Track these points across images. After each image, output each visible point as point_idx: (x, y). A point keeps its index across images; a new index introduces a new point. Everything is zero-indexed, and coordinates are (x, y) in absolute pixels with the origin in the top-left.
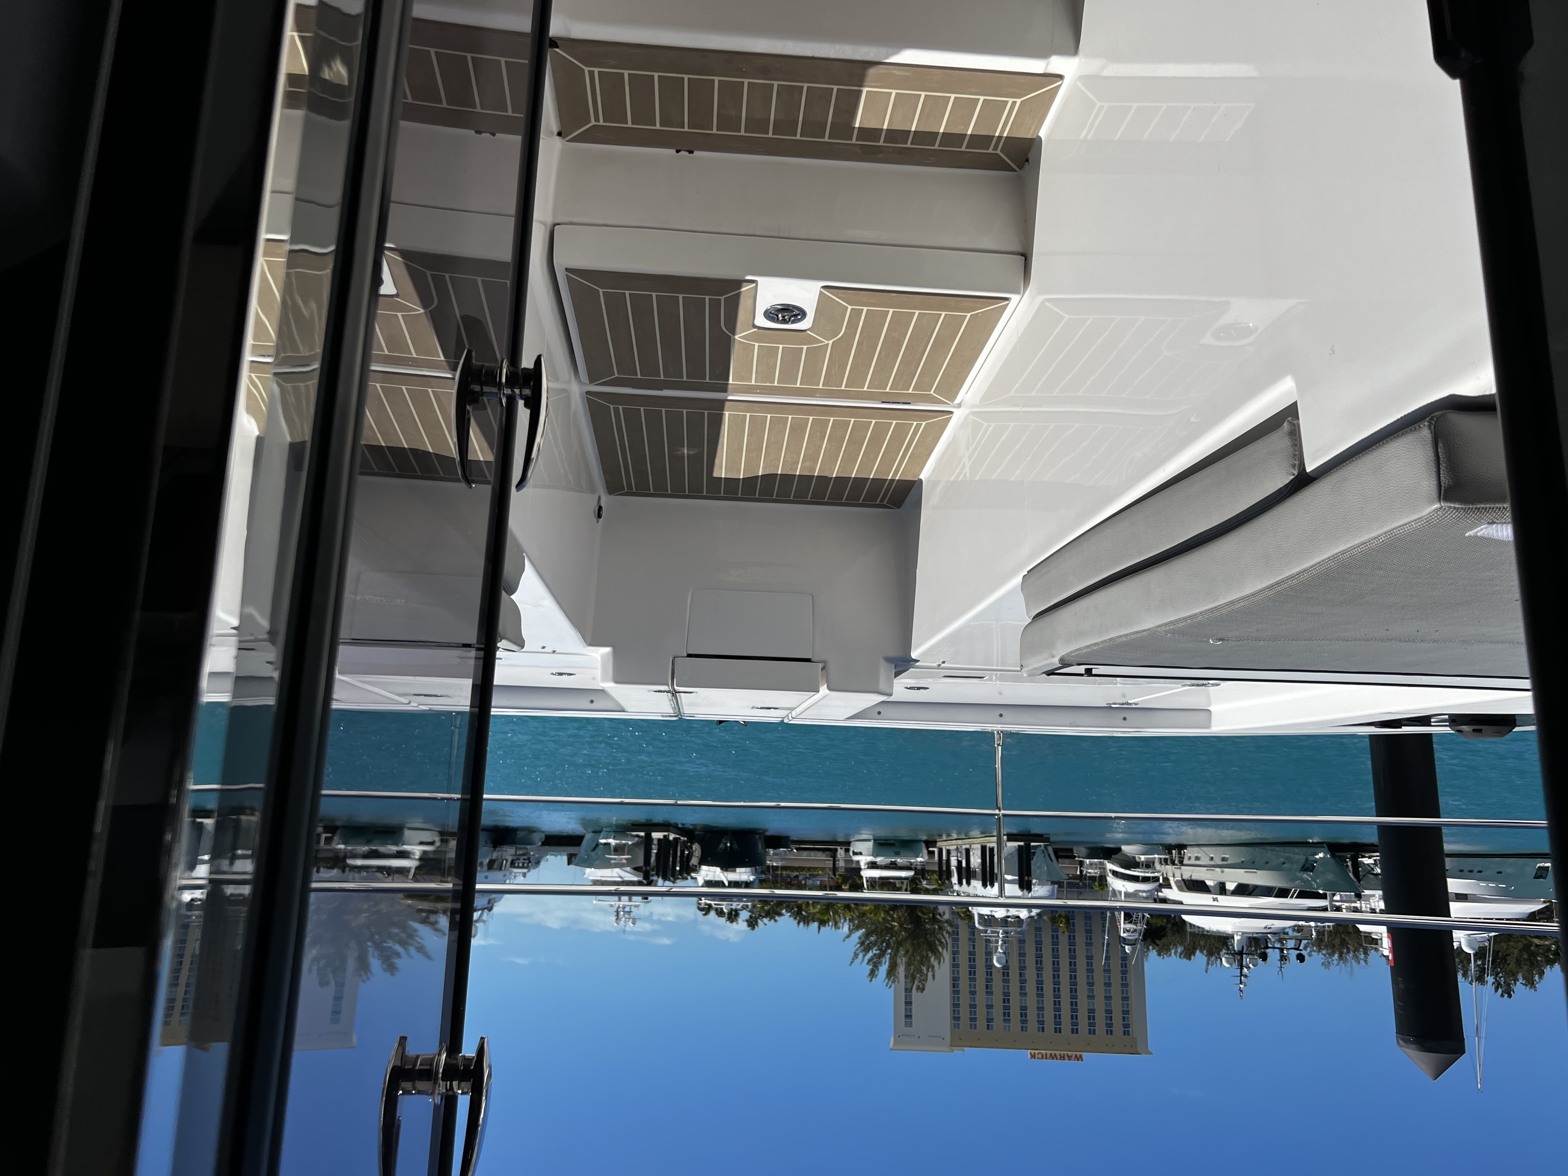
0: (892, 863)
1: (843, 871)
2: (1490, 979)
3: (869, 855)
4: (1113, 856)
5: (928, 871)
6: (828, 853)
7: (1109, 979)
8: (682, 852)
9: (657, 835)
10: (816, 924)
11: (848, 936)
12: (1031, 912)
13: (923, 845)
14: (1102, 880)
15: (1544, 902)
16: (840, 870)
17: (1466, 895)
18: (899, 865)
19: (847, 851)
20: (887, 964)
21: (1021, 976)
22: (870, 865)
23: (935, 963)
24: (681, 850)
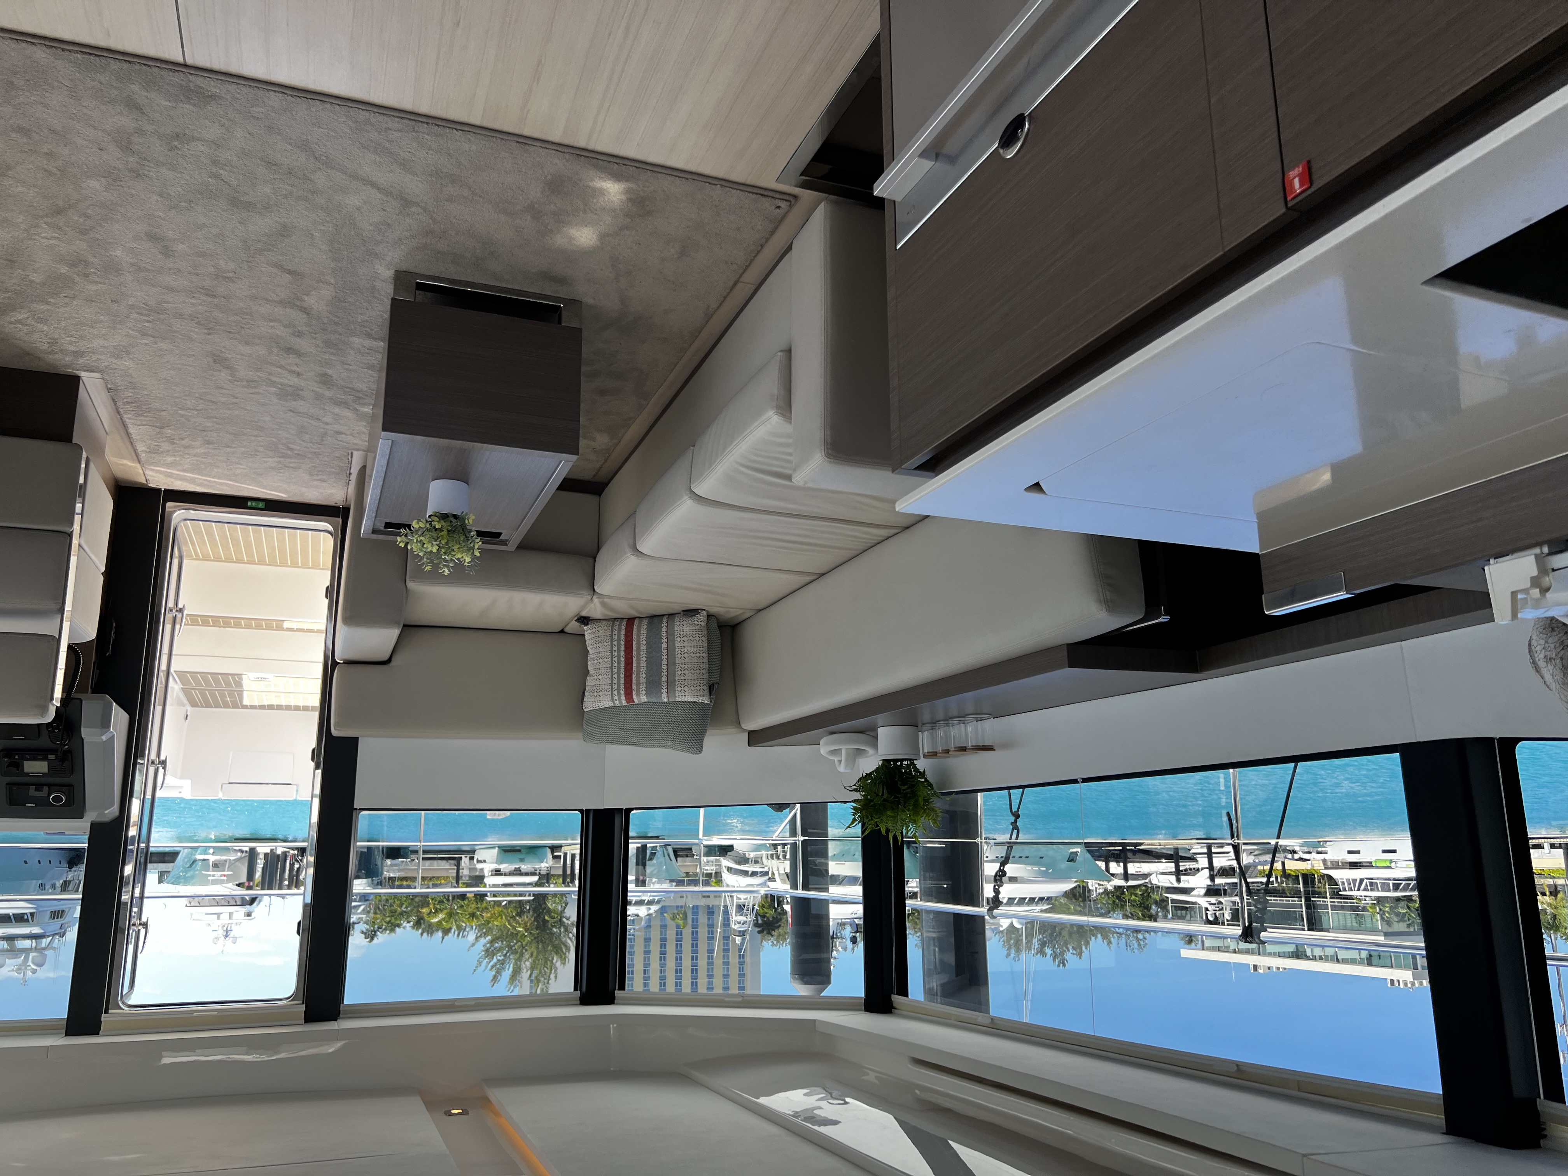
0: (516, 870)
1: (467, 879)
2: (1048, 951)
3: (493, 863)
4: (729, 853)
5: (554, 876)
6: (452, 862)
7: (728, 971)
8: (292, 865)
9: (263, 849)
10: (440, 934)
11: (473, 945)
12: (650, 909)
13: (549, 850)
14: (718, 874)
15: (1076, 882)
16: (464, 878)
17: (1016, 878)
18: (523, 871)
19: (472, 858)
20: (511, 969)
21: (645, 973)
22: (494, 873)
23: (558, 964)
24: (290, 864)
